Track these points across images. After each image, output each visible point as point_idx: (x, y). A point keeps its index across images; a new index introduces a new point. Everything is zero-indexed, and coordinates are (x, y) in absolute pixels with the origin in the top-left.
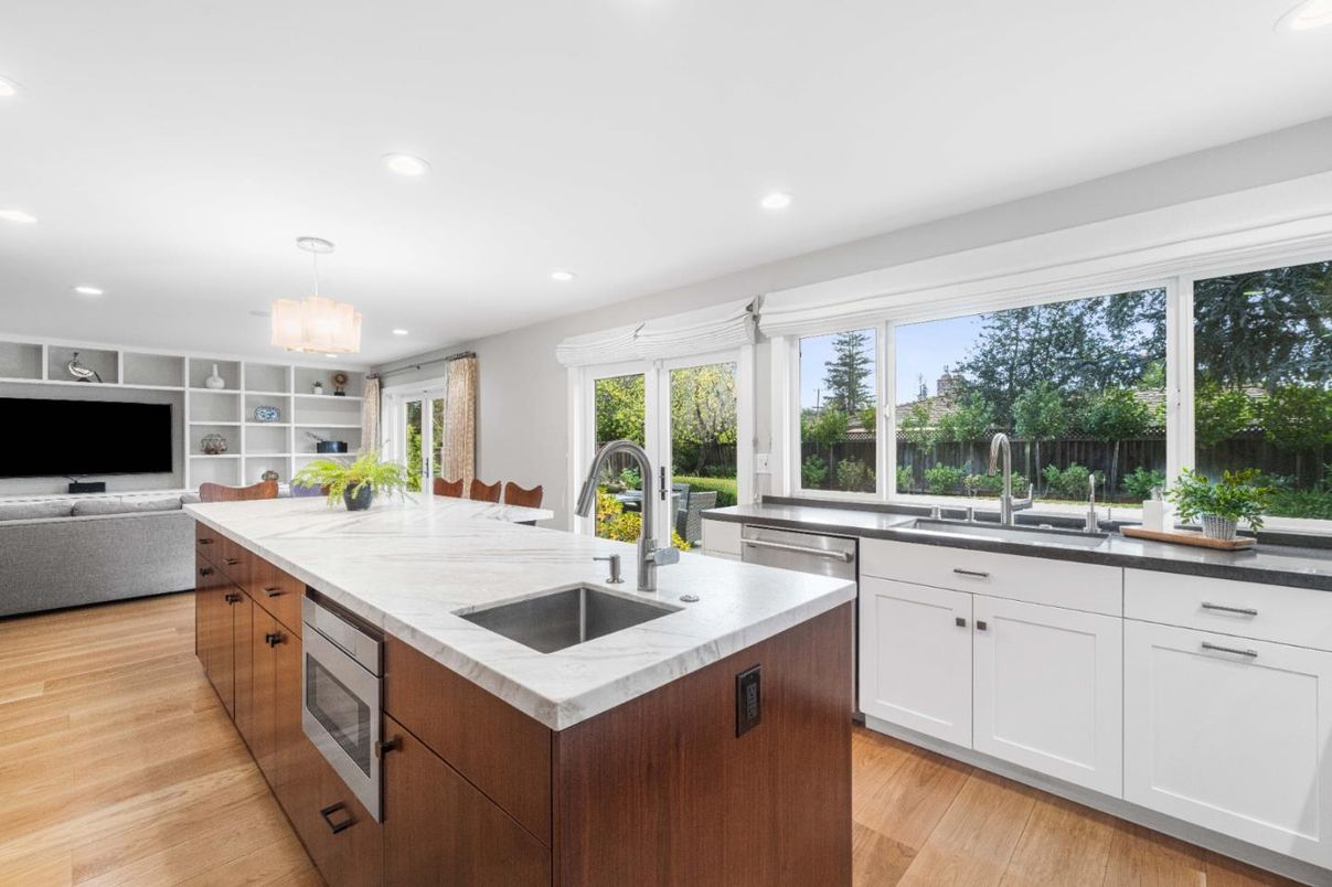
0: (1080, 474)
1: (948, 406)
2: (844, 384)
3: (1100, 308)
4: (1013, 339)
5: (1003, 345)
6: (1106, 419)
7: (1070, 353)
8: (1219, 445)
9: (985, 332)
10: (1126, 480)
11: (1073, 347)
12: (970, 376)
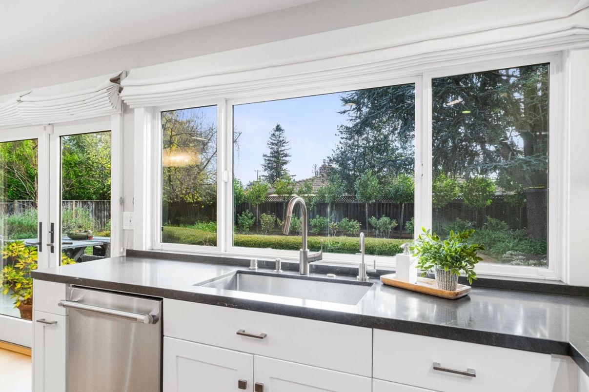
0: (386, 221)
1: (323, 182)
2: (274, 169)
3: (396, 132)
4: (356, 146)
5: (352, 149)
6: (399, 192)
7: (383, 155)
8: (446, 206)
9: (342, 141)
10: (407, 224)
11: (384, 152)
12: (335, 166)
